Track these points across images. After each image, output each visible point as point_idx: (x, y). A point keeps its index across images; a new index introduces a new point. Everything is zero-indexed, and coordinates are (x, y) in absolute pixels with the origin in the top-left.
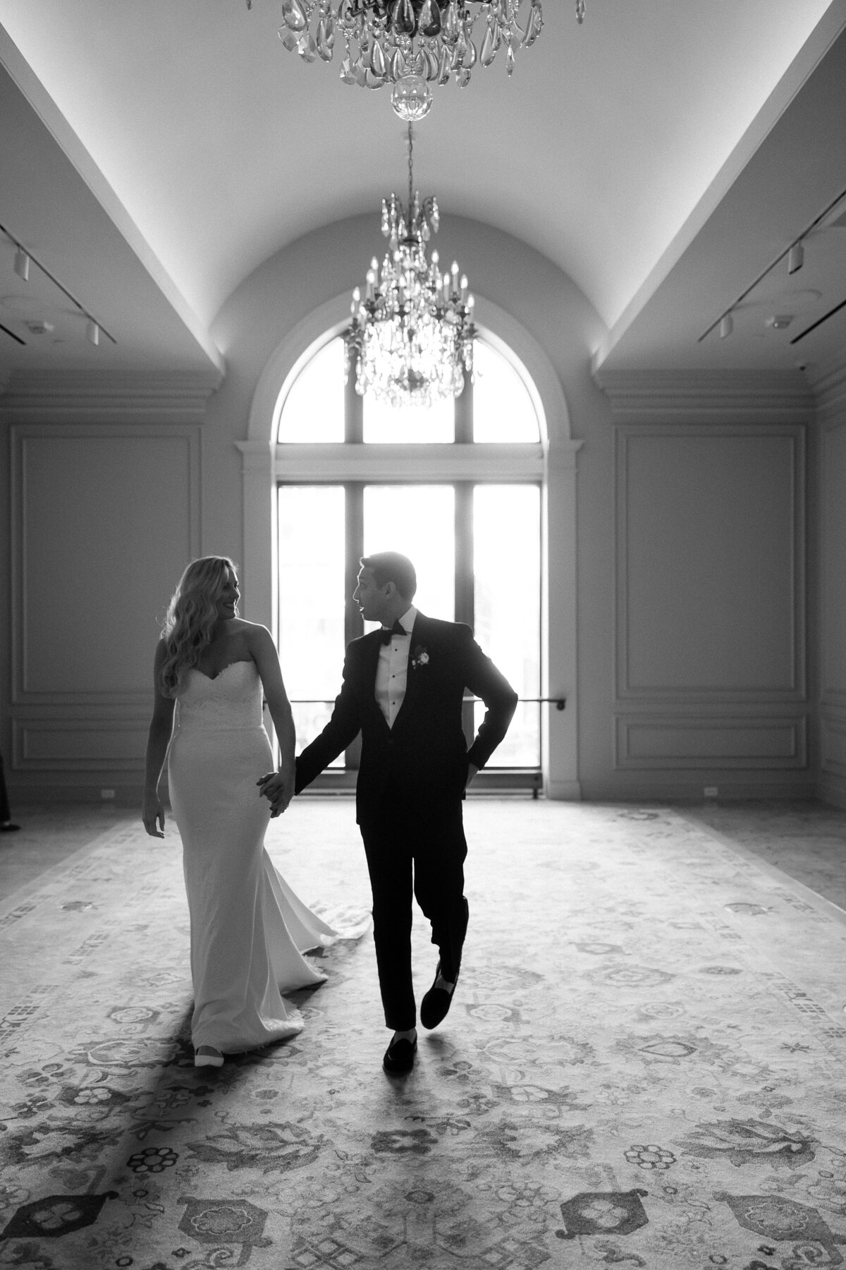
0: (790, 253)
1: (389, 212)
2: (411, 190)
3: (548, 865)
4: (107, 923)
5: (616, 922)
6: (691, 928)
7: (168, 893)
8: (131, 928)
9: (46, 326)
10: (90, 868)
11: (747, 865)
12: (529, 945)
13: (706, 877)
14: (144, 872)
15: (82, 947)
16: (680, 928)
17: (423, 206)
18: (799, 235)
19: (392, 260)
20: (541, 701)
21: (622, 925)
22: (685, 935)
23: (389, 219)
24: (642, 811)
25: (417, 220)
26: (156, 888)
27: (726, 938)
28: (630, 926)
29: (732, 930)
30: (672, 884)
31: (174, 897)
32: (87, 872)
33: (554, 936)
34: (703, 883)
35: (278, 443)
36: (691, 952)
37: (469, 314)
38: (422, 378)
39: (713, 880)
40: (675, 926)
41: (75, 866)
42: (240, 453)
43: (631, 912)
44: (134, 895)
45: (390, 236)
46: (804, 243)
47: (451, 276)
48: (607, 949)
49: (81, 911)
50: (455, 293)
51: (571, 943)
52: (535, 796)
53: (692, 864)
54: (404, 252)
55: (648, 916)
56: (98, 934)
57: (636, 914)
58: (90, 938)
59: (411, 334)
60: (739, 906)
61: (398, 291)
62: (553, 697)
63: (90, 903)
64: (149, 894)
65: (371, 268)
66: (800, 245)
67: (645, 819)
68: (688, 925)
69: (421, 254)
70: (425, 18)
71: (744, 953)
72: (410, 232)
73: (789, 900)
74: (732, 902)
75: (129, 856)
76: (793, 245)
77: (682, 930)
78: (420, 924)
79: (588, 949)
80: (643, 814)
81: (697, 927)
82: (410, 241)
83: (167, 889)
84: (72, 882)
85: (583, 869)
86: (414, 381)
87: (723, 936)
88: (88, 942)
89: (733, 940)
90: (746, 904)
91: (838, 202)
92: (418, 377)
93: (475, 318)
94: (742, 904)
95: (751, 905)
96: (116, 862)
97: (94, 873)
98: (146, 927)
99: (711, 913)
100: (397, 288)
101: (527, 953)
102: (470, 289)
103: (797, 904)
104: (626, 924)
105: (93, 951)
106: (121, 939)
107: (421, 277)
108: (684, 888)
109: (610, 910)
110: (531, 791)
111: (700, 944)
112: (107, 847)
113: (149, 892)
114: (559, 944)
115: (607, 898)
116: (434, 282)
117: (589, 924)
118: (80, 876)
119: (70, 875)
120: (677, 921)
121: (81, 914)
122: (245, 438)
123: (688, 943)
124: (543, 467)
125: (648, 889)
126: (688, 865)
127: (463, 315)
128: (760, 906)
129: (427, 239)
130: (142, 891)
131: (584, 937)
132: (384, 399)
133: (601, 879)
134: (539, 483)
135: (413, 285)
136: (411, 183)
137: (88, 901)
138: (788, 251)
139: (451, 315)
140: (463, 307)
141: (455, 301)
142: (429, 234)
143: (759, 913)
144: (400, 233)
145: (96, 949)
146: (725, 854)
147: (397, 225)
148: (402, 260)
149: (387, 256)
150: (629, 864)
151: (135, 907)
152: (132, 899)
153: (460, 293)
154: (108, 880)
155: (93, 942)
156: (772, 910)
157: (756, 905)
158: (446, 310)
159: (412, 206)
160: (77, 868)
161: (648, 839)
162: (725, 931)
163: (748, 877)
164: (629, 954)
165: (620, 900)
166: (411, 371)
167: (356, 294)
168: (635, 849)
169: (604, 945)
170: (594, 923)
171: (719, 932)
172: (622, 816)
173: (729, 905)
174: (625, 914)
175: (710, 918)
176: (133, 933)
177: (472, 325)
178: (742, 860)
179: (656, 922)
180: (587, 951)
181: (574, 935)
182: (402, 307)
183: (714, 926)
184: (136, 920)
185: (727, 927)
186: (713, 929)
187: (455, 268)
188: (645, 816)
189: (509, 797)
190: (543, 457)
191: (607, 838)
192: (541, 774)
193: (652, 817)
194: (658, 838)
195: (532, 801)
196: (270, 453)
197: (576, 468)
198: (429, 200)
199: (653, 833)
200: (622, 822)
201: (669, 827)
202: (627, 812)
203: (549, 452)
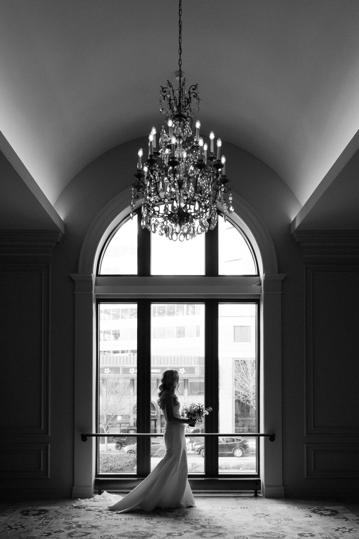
17: (189, 92)
20: (259, 436)
24: (326, 508)
35: (97, 275)
42: (73, 281)
50: (212, 153)
52: (256, 496)
62: (266, 433)
65: (151, 134)
67: (330, 515)
80: (327, 510)
86: (183, 216)
110: (253, 491)
122: (76, 272)
124: (260, 291)
140: (219, 161)
141: (211, 159)
153: (216, 152)
172: (314, 512)
187: (212, 136)
188: (329, 513)
189: (239, 495)
190: (260, 284)
191: (309, 532)
192: (260, 481)
193: (333, 513)
194: (344, 532)
195: (254, 498)
196: (92, 281)
197: (282, 291)
198: (194, 87)
199: (339, 528)
200: (315, 518)
201: (348, 522)
202: (317, 508)
203: (265, 281)
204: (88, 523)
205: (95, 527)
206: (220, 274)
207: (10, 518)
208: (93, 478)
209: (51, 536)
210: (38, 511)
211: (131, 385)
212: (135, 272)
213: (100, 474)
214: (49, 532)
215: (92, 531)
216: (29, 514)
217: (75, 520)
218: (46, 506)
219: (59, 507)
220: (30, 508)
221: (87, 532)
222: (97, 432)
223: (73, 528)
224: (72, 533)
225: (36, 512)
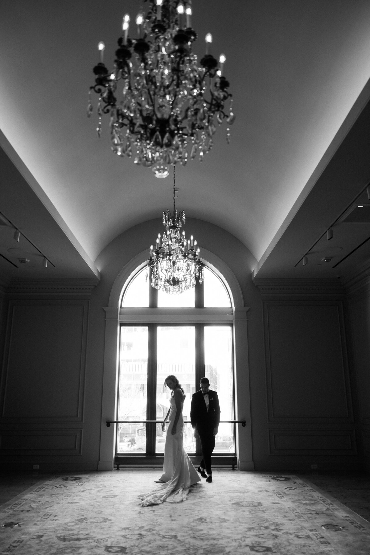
0: (327, 232)
1: (166, 216)
2: (174, 208)
3: (237, 504)
4: (23, 534)
5: (269, 534)
6: (305, 538)
7: (56, 518)
8: (34, 537)
9: (26, 260)
10: (21, 505)
11: (332, 504)
12: (227, 547)
13: (313, 511)
14: (46, 507)
15: (9, 547)
16: (300, 538)
17: (179, 214)
18: (330, 225)
19: (166, 234)
20: (235, 422)
21: (272, 536)
22: (302, 542)
23: (165, 219)
24: (283, 476)
25: (177, 219)
26: (50, 515)
27: (323, 543)
28: (276, 537)
29: (325, 539)
30: (297, 514)
31: (58, 520)
32: (18, 507)
33: (239, 542)
34: (311, 514)
35: (121, 307)
36: (305, 551)
37: (198, 255)
38: (178, 280)
39: (316, 512)
40: (298, 537)
41: (14, 503)
42: (105, 312)
43: (276, 529)
44: (39, 519)
45: (166, 225)
46: (333, 228)
47: (191, 240)
48: (264, 549)
49: (12, 528)
50: (192, 247)
51: (247, 546)
52: (234, 469)
53: (306, 504)
54: (171, 231)
55: (284, 531)
56: (18, 540)
57: (279, 530)
58: (14, 542)
59: (174, 263)
60: (328, 526)
61: (169, 246)
62: (239, 421)
63: (18, 523)
64: (47, 519)
65: (158, 237)
66: (331, 229)
67: (284, 480)
68: (303, 536)
69: (178, 232)
70: (165, 140)
71: (331, 552)
72: (174, 224)
73: (352, 523)
74: (325, 524)
75: (40, 499)
76: (328, 229)
77: (301, 539)
78: (175, 535)
79: (255, 549)
80: (282, 477)
81: (308, 537)
82: (174, 227)
83: (56, 516)
84: (11, 512)
85: (254, 506)
86: (175, 282)
87: (321, 542)
88: (13, 544)
89: (326, 544)
90: (332, 525)
91: (344, 213)
92: (176, 280)
93: (200, 256)
94: (330, 525)
95: (334, 526)
96: (34, 501)
97: (22, 507)
98: (42, 536)
99: (315, 529)
100: (168, 245)
101: (225, 551)
102: (198, 245)
103: (356, 525)
104: (274, 535)
105: (14, 549)
106: (29, 543)
107: (179, 241)
108: (302, 516)
109: (266, 528)
110: (231, 466)
111: (310, 547)
112: (31, 494)
113: (47, 517)
114: (241, 546)
115: (265, 521)
116: (183, 243)
117: (256, 536)
118: (15, 509)
119: (11, 508)
120: (299, 534)
121: (12, 529)
122: (107, 306)
123: (304, 546)
124: (233, 318)
125: (285, 516)
126: (304, 504)
127: (195, 255)
128: (339, 526)
129: (181, 226)
130: (44, 517)
131: (254, 542)
132: (163, 289)
133: (263, 511)
134: (231, 325)
135: (175, 244)
136: (174, 205)
137: (17, 522)
138: (326, 232)
139: (190, 256)
140: (195, 252)
141: (192, 250)
142: (181, 225)
143: (338, 530)
144: (170, 224)
145: (16, 548)
146: (321, 498)
147: (169, 221)
148: (170, 234)
149: (164, 233)
150: (276, 503)
151: (39, 525)
152: (38, 521)
153: (194, 247)
154: (28, 511)
155: (15, 544)
156: (344, 528)
157: (337, 526)
158: (189, 254)
159: (175, 214)
160: (15, 504)
161: (285, 491)
162: (322, 540)
163: (333, 511)
164: (275, 552)
165: (272, 523)
166: (174, 278)
167: (152, 248)
168: (279, 496)
169: (263, 547)
170: (259, 535)
171: (319, 540)
172: (273, 479)
173: (323, 526)
174: (273, 530)
175: (315, 533)
176: (36, 539)
177: (199, 259)
178: (330, 502)
179: (289, 534)
180: (255, 551)
181: (248, 541)
182: (170, 252)
183: (316, 537)
184: (38, 533)
185: (323, 537)
186: (316, 539)
187: (192, 238)
188: (284, 479)
189: (221, 469)
190: (233, 314)
191: (266, 490)
192: (236, 457)
193: (287, 479)
194: (290, 490)
195: (232, 471)
196: (118, 312)
197: (247, 318)
198: (182, 212)
199: (288, 488)
200: (273, 482)
201: (295, 484)
202: (276, 477)
203: (235, 312)
204: (110, 485)
205: (116, 487)
206: (205, 307)
207: (55, 482)
208: (114, 456)
209: (85, 492)
210: (74, 478)
211: (141, 389)
212: (147, 305)
213: (118, 453)
214: (84, 489)
215: (114, 489)
216: (68, 480)
217: (101, 483)
218: (79, 475)
219: (89, 476)
220: (68, 476)
221: (110, 489)
222: (117, 420)
223: (100, 487)
224: (100, 490)
225: (73, 479)
